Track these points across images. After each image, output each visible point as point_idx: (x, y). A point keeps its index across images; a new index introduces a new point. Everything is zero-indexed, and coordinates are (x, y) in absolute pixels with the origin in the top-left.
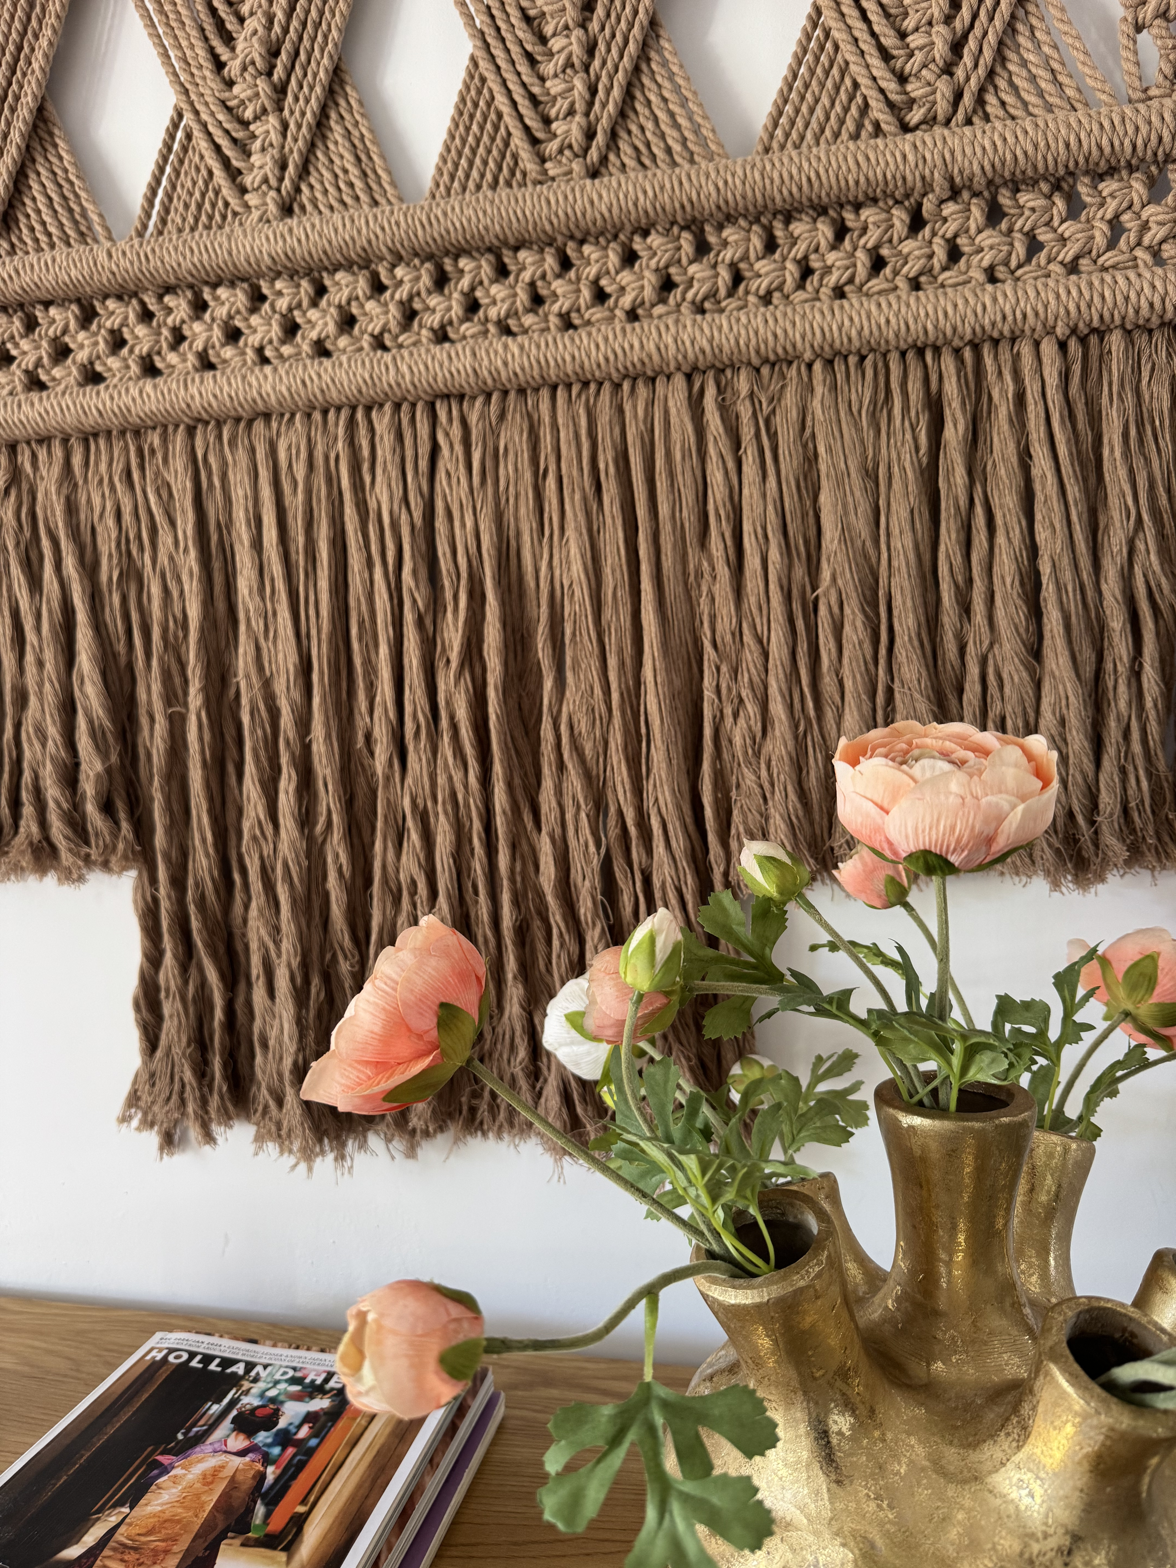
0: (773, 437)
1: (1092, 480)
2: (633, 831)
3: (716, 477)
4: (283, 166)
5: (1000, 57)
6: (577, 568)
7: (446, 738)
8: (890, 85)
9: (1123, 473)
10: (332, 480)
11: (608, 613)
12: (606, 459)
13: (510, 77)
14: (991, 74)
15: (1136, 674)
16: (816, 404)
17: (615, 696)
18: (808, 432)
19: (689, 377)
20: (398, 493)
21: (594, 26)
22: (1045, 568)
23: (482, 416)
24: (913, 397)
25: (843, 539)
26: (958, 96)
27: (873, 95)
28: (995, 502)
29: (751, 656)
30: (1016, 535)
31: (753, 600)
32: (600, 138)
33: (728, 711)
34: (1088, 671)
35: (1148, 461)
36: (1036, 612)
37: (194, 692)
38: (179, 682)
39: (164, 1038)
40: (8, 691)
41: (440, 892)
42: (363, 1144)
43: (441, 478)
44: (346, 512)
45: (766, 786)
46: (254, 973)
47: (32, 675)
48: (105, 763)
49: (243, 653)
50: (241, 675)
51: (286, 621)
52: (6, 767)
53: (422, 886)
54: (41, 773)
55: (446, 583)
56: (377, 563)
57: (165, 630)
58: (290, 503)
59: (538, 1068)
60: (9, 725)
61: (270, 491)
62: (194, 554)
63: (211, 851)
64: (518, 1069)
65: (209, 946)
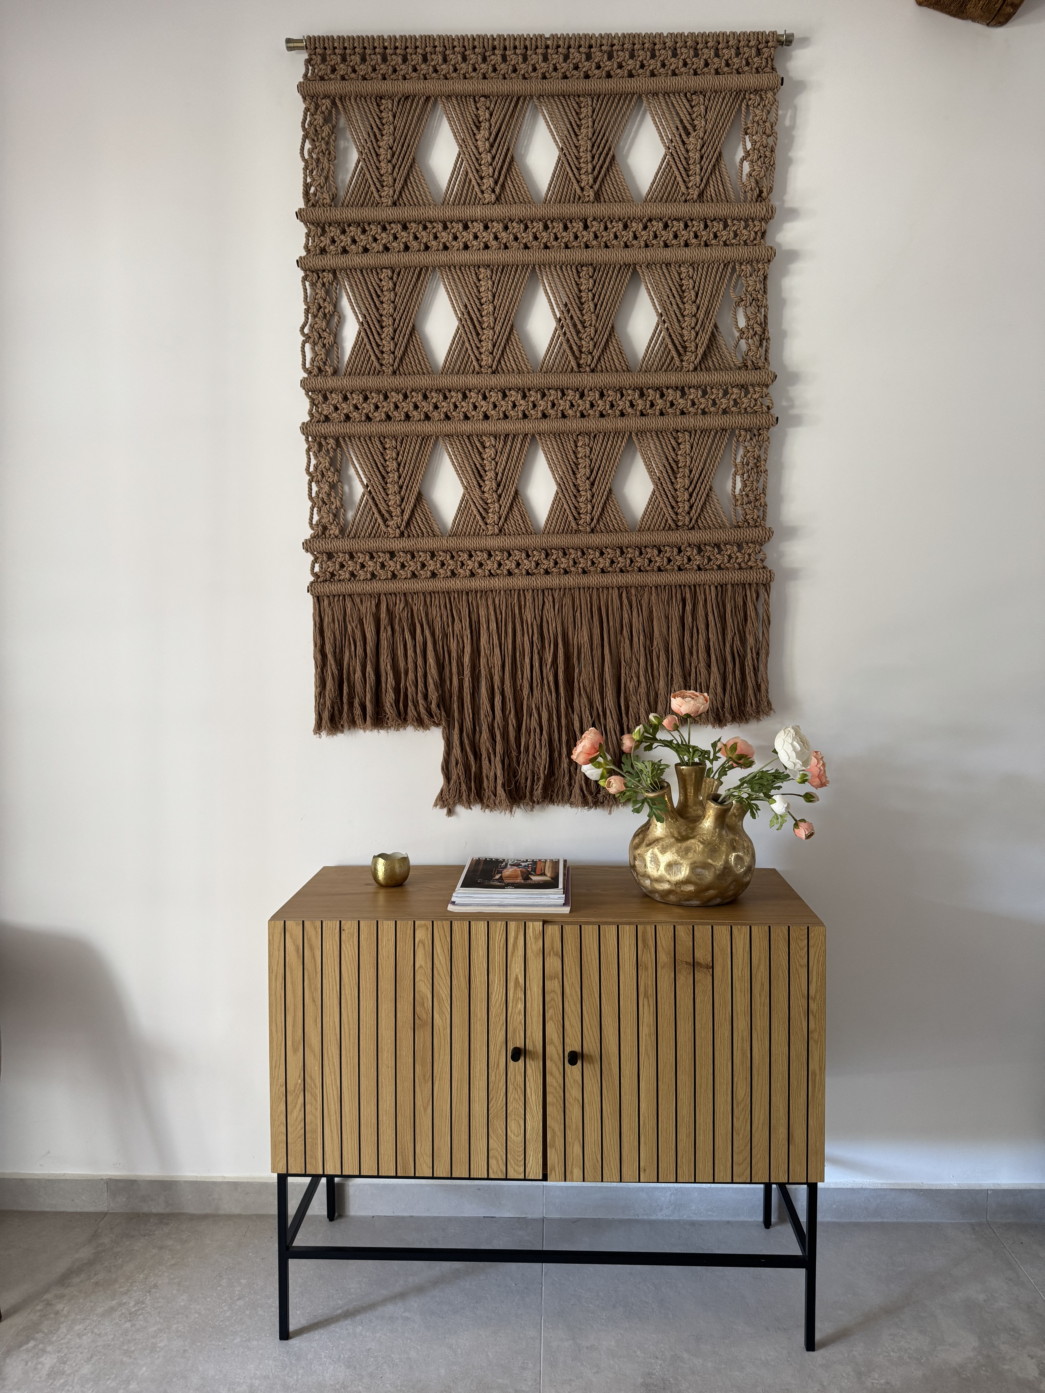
0: (641, 606)
1: (724, 622)
2: (601, 713)
3: (626, 616)
4: (500, 518)
5: (702, 510)
6: (586, 638)
7: (546, 687)
8: (674, 517)
9: (731, 620)
10: (513, 611)
11: (594, 652)
12: (595, 609)
13: (569, 501)
14: (699, 515)
15: (734, 672)
16: (653, 598)
17: (596, 675)
18: (651, 605)
19: (618, 588)
20: (533, 616)
21: (594, 490)
22: (711, 645)
23: (559, 596)
24: (678, 598)
25: (660, 634)
26: (691, 520)
27: (669, 518)
28: (699, 627)
29: (634, 664)
30: (704, 635)
31: (636, 649)
32: (595, 521)
33: (628, 680)
34: (722, 671)
35: (737, 618)
36: (709, 655)
37: (467, 672)
38: (461, 669)
39: (454, 777)
40: (402, 670)
41: (544, 732)
42: (519, 806)
43: (545, 611)
44: (516, 620)
45: (639, 701)
46: (483, 757)
47: (411, 665)
48: (438, 693)
49: (483, 661)
50: (482, 667)
51: (497, 650)
52: (402, 694)
53: (538, 730)
54: (415, 696)
55: (546, 641)
56: (526, 635)
57: (458, 653)
58: (499, 617)
59: (571, 783)
60: (403, 681)
61: (493, 613)
62: (469, 631)
63: (471, 720)
64: (565, 783)
65: (470, 749)
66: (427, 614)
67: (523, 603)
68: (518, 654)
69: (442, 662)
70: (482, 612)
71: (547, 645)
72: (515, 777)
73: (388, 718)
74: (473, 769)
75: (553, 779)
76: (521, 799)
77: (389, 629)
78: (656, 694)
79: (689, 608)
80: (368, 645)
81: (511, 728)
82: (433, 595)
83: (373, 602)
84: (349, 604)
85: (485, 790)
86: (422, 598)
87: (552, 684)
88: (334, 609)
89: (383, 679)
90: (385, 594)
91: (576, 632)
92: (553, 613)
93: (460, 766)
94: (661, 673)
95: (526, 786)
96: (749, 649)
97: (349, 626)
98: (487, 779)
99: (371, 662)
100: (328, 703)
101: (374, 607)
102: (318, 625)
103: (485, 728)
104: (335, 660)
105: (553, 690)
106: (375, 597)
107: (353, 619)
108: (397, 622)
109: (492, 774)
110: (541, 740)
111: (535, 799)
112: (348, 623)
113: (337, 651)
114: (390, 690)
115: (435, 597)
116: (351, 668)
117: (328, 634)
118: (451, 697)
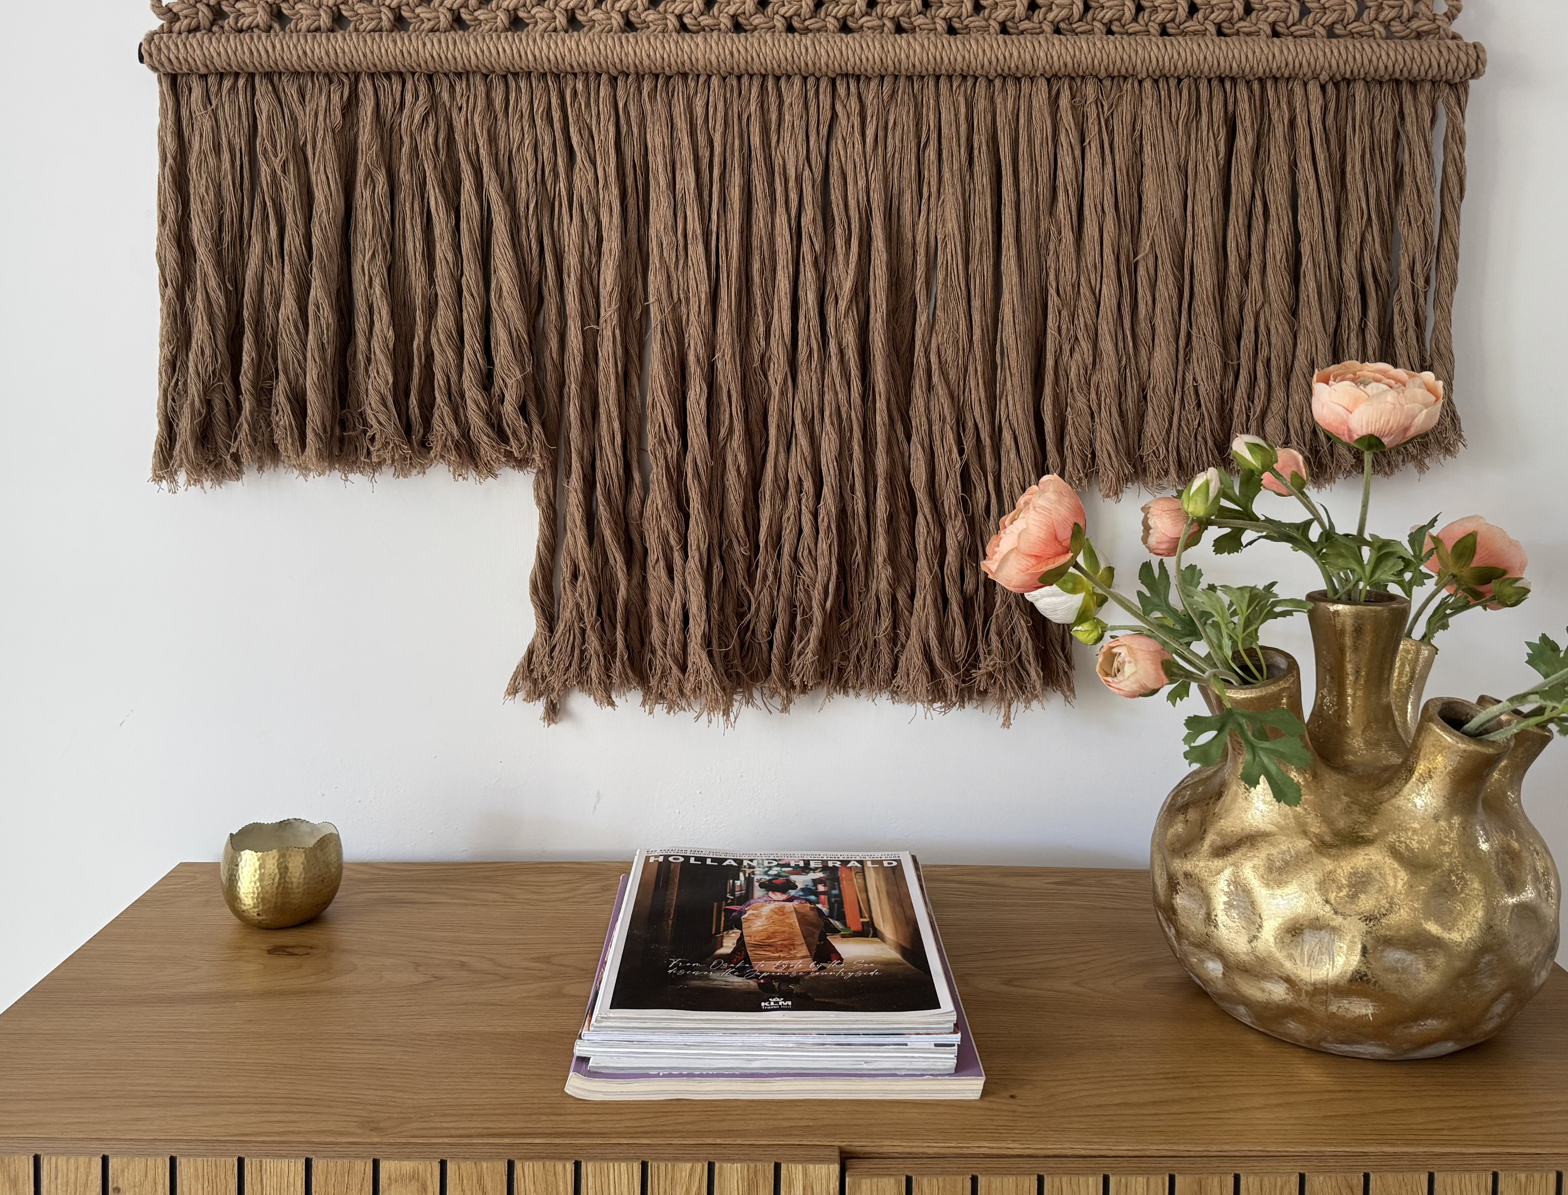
0: (1111, 133)
1: (1339, 186)
2: (986, 441)
3: (1066, 161)
6: (952, 225)
7: (835, 363)
10: (745, 137)
11: (973, 265)
12: (980, 140)
15: (1362, 330)
16: (1145, 112)
17: (977, 330)
18: (1137, 133)
19: (1049, 80)
20: (803, 155)
22: (1305, 249)
23: (877, 95)
24: (1216, 115)
25: (1160, 217)
28: (1271, 198)
29: (1086, 303)
30: (1285, 223)
31: (1090, 260)
33: (1067, 348)
34: (1331, 324)
36: (1298, 279)
37: (609, 312)
38: (591, 302)
39: (566, 614)
40: (418, 301)
41: (826, 490)
42: (750, 700)
43: (837, 145)
44: (754, 166)
45: (1095, 408)
46: (652, 558)
47: (444, 288)
48: (523, 369)
49: (655, 281)
50: (651, 299)
51: (697, 251)
52: (416, 370)
53: (808, 485)
54: (454, 378)
55: (839, 231)
56: (780, 209)
57: (582, 255)
58: (704, 153)
59: (896, 635)
60: (420, 332)
61: (686, 141)
62: (615, 191)
63: (619, 452)
64: (881, 636)
65: (615, 533)
66: (492, 139)
67: (774, 117)
68: (756, 266)
69: (535, 280)
70: (656, 139)
71: (839, 242)
72: (740, 616)
73: (373, 439)
74: (622, 593)
75: (846, 624)
76: (754, 678)
77: (381, 178)
78: (1143, 389)
79: (1244, 143)
80: (315, 219)
81: (731, 478)
82: (512, 84)
83: (336, 98)
84: (265, 104)
85: (653, 652)
86: (481, 89)
87: (852, 355)
88: (220, 113)
89: (360, 325)
90: (372, 76)
91: (924, 208)
92: (858, 146)
93: (585, 584)
94: (1160, 329)
95: (771, 643)
96: (1404, 266)
97: (264, 168)
98: (662, 619)
99: (323, 269)
100: (194, 389)
101: (338, 113)
102: (170, 161)
103: (657, 473)
104: (219, 264)
105: (855, 372)
106: (341, 82)
107: (274, 147)
108: (404, 160)
109: (675, 608)
110: (815, 515)
111: (797, 682)
112: (260, 157)
113: (227, 238)
114: (380, 357)
115: (518, 88)
116: (267, 289)
117: (198, 185)
118: (561, 384)
